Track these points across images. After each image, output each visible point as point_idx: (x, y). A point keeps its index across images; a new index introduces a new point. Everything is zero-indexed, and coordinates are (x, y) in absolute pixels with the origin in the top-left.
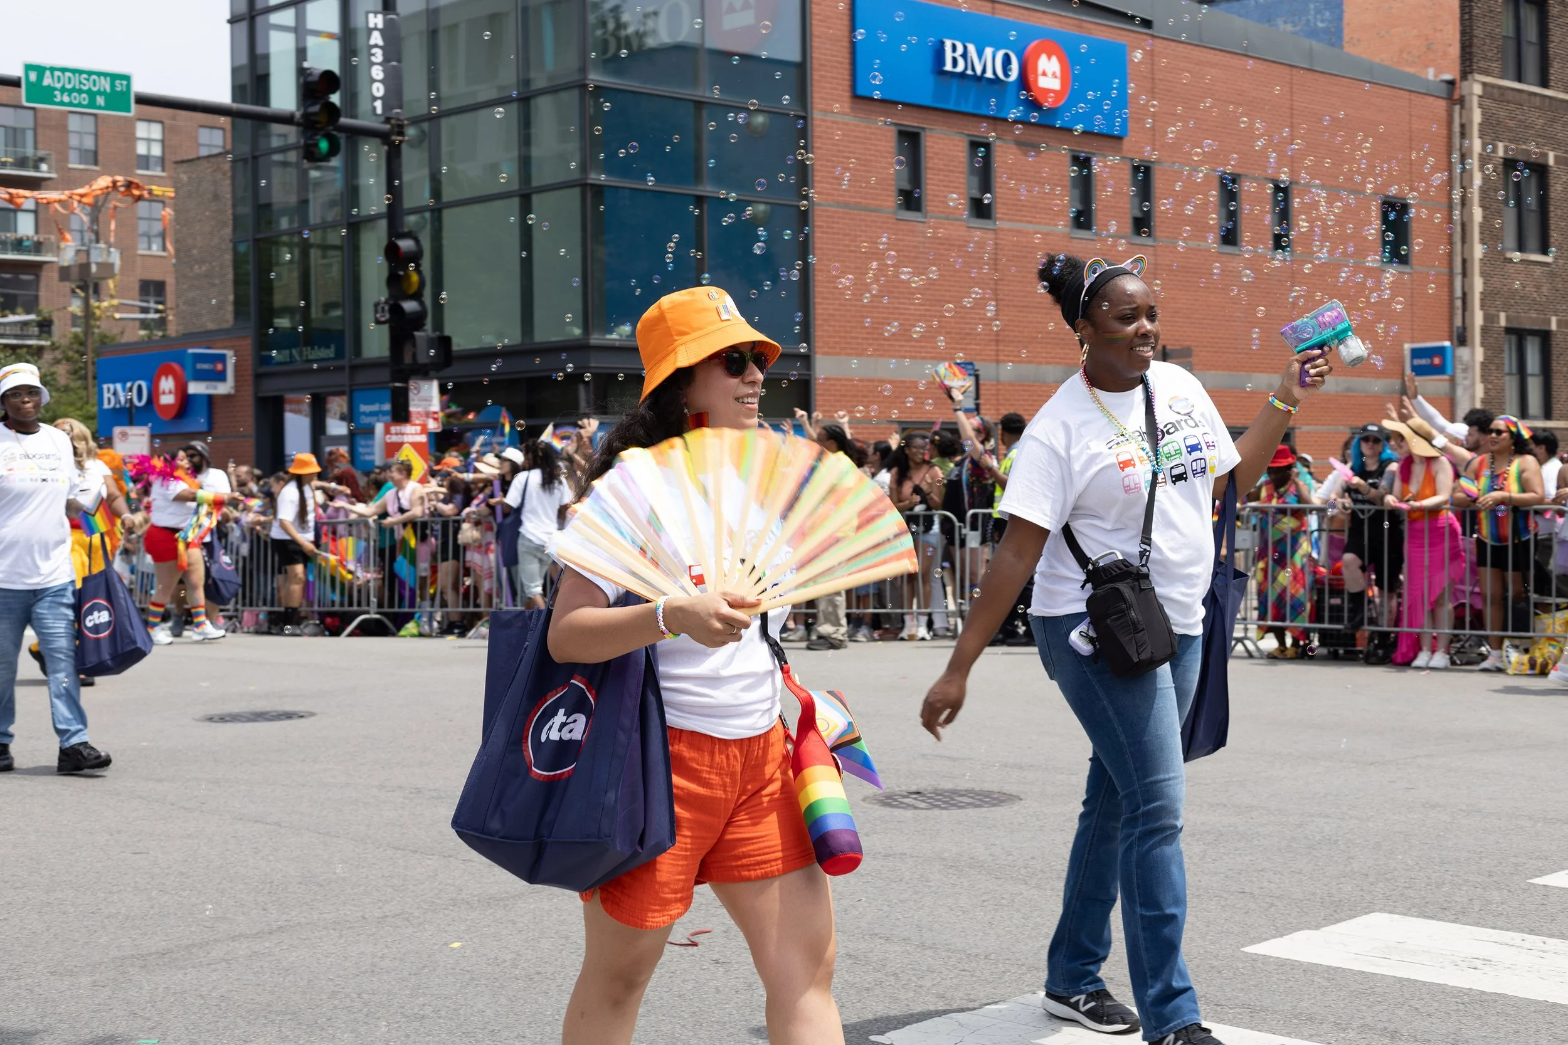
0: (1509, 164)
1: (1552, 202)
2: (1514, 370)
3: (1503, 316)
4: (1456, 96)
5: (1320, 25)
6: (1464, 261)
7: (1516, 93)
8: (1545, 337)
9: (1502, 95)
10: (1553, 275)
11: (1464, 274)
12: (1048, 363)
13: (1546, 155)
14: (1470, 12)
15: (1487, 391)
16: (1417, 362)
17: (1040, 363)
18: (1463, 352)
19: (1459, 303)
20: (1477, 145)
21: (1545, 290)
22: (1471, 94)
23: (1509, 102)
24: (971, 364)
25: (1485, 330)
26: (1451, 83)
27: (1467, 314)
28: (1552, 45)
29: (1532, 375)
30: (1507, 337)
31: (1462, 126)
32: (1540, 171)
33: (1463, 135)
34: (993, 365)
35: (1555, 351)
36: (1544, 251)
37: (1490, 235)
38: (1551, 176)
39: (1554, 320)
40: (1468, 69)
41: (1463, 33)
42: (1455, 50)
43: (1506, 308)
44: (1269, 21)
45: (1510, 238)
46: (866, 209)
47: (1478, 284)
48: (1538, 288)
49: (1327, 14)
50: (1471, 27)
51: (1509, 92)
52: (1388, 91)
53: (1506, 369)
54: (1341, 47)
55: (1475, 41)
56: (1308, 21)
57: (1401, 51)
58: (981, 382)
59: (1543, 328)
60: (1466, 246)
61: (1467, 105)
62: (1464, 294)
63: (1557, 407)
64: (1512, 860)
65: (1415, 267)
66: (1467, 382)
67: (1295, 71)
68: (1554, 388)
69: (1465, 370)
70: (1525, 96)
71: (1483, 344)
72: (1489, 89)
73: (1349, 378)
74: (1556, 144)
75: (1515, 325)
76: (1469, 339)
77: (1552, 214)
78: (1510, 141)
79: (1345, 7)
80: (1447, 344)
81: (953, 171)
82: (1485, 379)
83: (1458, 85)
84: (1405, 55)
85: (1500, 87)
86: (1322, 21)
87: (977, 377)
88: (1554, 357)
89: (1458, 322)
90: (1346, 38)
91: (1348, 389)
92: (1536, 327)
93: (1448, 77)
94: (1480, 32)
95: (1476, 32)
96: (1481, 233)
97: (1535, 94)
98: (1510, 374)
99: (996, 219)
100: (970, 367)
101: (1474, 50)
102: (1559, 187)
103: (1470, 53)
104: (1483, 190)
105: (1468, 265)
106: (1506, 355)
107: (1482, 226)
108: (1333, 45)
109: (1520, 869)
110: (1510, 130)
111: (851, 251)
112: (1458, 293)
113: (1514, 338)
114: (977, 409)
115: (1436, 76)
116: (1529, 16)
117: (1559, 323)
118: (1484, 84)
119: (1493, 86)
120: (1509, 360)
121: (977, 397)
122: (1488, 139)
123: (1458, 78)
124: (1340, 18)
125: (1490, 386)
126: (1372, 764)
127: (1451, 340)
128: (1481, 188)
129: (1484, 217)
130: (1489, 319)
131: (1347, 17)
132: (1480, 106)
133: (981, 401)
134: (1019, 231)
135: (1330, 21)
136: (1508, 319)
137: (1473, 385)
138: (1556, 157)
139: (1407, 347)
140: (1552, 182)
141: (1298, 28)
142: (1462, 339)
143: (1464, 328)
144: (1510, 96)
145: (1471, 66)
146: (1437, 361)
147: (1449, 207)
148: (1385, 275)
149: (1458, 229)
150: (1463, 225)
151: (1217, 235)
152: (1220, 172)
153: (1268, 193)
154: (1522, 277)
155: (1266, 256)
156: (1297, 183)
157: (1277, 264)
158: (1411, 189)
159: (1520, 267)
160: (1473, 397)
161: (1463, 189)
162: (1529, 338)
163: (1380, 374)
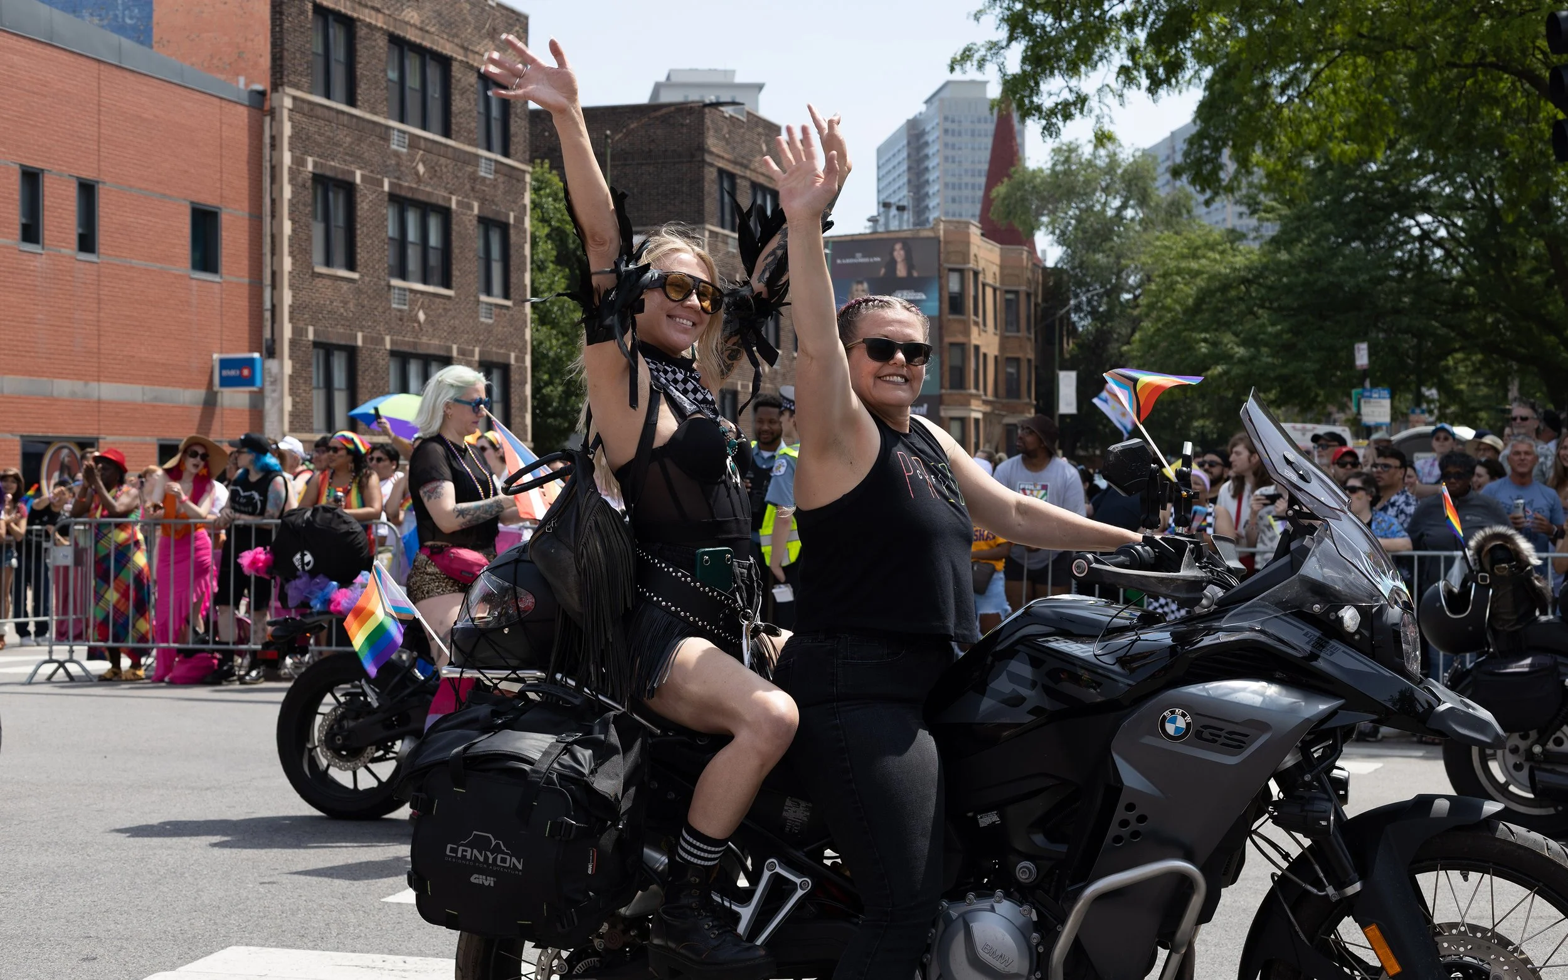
0: (319, 179)
1: (359, 220)
2: (321, 384)
3: (311, 329)
4: (267, 107)
5: (128, 21)
6: (273, 274)
7: (326, 111)
8: (351, 352)
9: (312, 110)
10: (359, 291)
11: (274, 286)
13: (353, 173)
14: (281, 25)
15: (295, 404)
16: (225, 373)
18: (272, 364)
19: (268, 315)
20: (287, 158)
21: (351, 305)
22: (282, 107)
23: (318, 118)
25: (293, 343)
26: (262, 94)
27: (276, 326)
28: (359, 66)
29: (340, 390)
30: (315, 351)
31: (273, 138)
32: (349, 188)
33: (273, 146)
35: (361, 367)
36: (351, 266)
37: (300, 251)
38: (358, 195)
39: (360, 335)
40: (278, 81)
41: (274, 45)
42: (266, 62)
43: (314, 321)
44: (74, 12)
45: (318, 254)
47: (287, 297)
48: (345, 303)
49: (136, 11)
50: (282, 39)
51: (319, 108)
52: (198, 96)
53: (314, 382)
54: (151, 47)
55: (286, 53)
56: (116, 16)
57: (212, 57)
59: (349, 343)
60: (275, 258)
61: (277, 118)
62: (273, 306)
65: (227, 277)
66: (275, 395)
67: (102, 67)
69: (273, 383)
70: (333, 114)
71: (291, 357)
72: (298, 103)
73: (156, 387)
74: (363, 164)
75: (323, 339)
76: (278, 351)
77: (359, 232)
78: (319, 156)
79: (155, 6)
80: (256, 355)
82: (293, 392)
83: (268, 96)
84: (215, 61)
85: (310, 103)
86: (131, 18)
88: (360, 373)
89: (267, 334)
90: (155, 38)
91: (156, 399)
92: (343, 342)
93: (259, 87)
94: (292, 43)
95: (286, 46)
96: (290, 246)
97: (343, 113)
98: (318, 388)
101: (286, 63)
102: (365, 206)
103: (281, 66)
104: (292, 203)
105: (278, 277)
106: (314, 369)
107: (291, 239)
108: (142, 43)
110: (319, 145)
112: (268, 305)
113: (321, 352)
115: (247, 85)
116: (337, 34)
117: (364, 338)
118: (295, 98)
119: (303, 101)
120: (316, 375)
122: (298, 154)
123: (269, 91)
124: (150, 17)
125: (298, 399)
126: (207, 789)
127: (261, 352)
128: (290, 201)
129: (293, 230)
130: (298, 332)
131: (156, 17)
132: (291, 119)
135: (138, 19)
136: (316, 333)
137: (282, 398)
138: (363, 176)
139: (216, 356)
140: (359, 200)
141: (105, 22)
142: (271, 352)
143: (273, 340)
144: (319, 111)
145: (281, 78)
146: (246, 372)
147: (256, 218)
148: (194, 282)
149: (268, 240)
150: (273, 237)
151: (18, 232)
152: (21, 165)
153: (73, 191)
154: (329, 292)
155: (71, 257)
156: (104, 183)
157: (82, 265)
158: (221, 197)
159: (328, 282)
160: (281, 410)
161: (273, 201)
162: (336, 353)
163: (188, 384)
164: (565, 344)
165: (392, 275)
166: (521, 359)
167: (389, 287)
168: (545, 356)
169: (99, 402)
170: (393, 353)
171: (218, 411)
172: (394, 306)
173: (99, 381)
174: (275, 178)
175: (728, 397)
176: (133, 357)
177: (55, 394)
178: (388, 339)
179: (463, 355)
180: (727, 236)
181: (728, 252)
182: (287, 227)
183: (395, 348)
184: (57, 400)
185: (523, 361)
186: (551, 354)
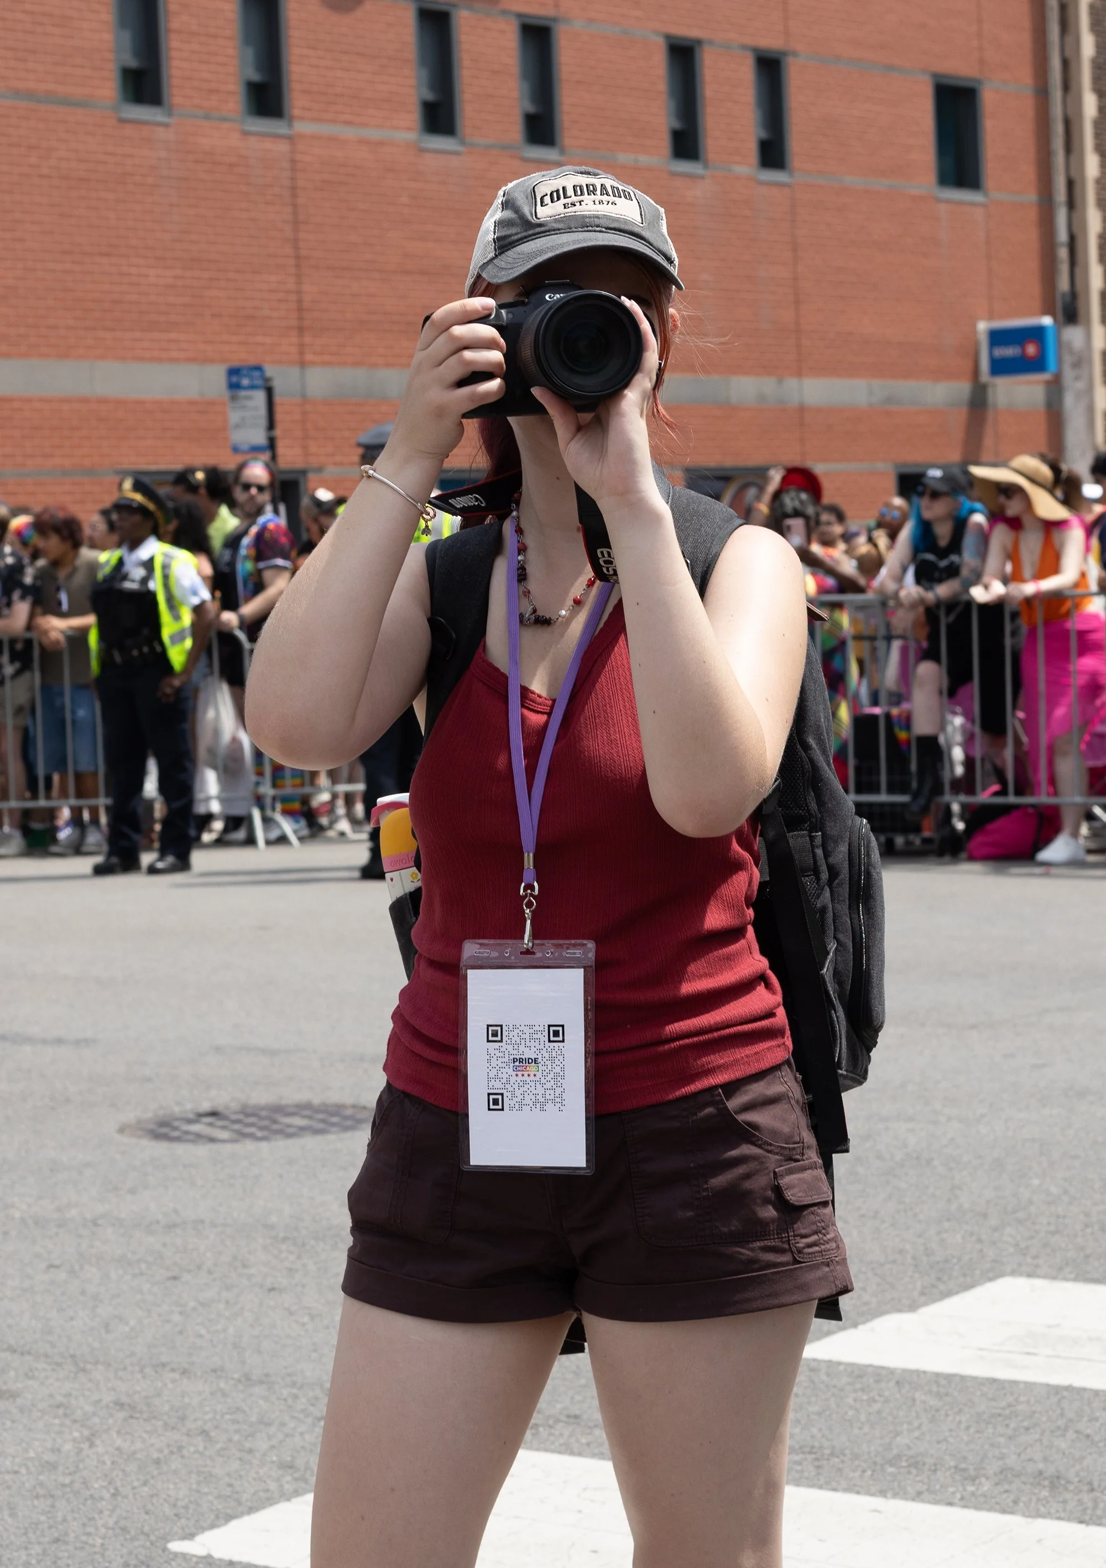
6: (1070, 184)
11: (1071, 204)
12: (388, 365)
16: (998, 353)
17: (375, 365)
18: (1073, 335)
19: (1063, 253)
24: (259, 368)
27: (1078, 271)
34: (295, 372)
46: (67, 102)
47: (1094, 222)
58: (277, 399)
60: (1073, 158)
62: (1071, 238)
65: (992, 194)
66: (1081, 385)
69: (1077, 365)
73: (889, 382)
76: (1081, 312)
80: (1047, 321)
81: (215, 36)
87: (270, 392)
89: (1063, 284)
91: (888, 400)
96: (1097, 135)
99: (291, 120)
100: (257, 374)
104: (1095, 65)
105: (1076, 190)
107: (1097, 124)
111: (41, 176)
112: (1062, 235)
114: (272, 444)
121: (271, 425)
127: (1054, 315)
128: (1092, 60)
129: (1101, 109)
133: (278, 432)
134: (333, 139)
137: (1091, 388)
139: (983, 326)
142: (1070, 314)
143: (1073, 295)
146: (1031, 350)
147: (1042, 93)
148: (943, 208)
149: (1059, 128)
150: (1067, 123)
151: (664, 143)
152: (668, 37)
153: (746, 73)
155: (749, 179)
156: (795, 54)
157: (765, 191)
158: (982, 62)
160: (1090, 409)
161: (1066, 63)
163: (939, 374)
169: (802, 409)
171: (990, 416)
173: (799, 375)
174: (1067, 24)
176: (851, 334)
177: (733, 400)
182: (1090, 105)
184: (735, 409)
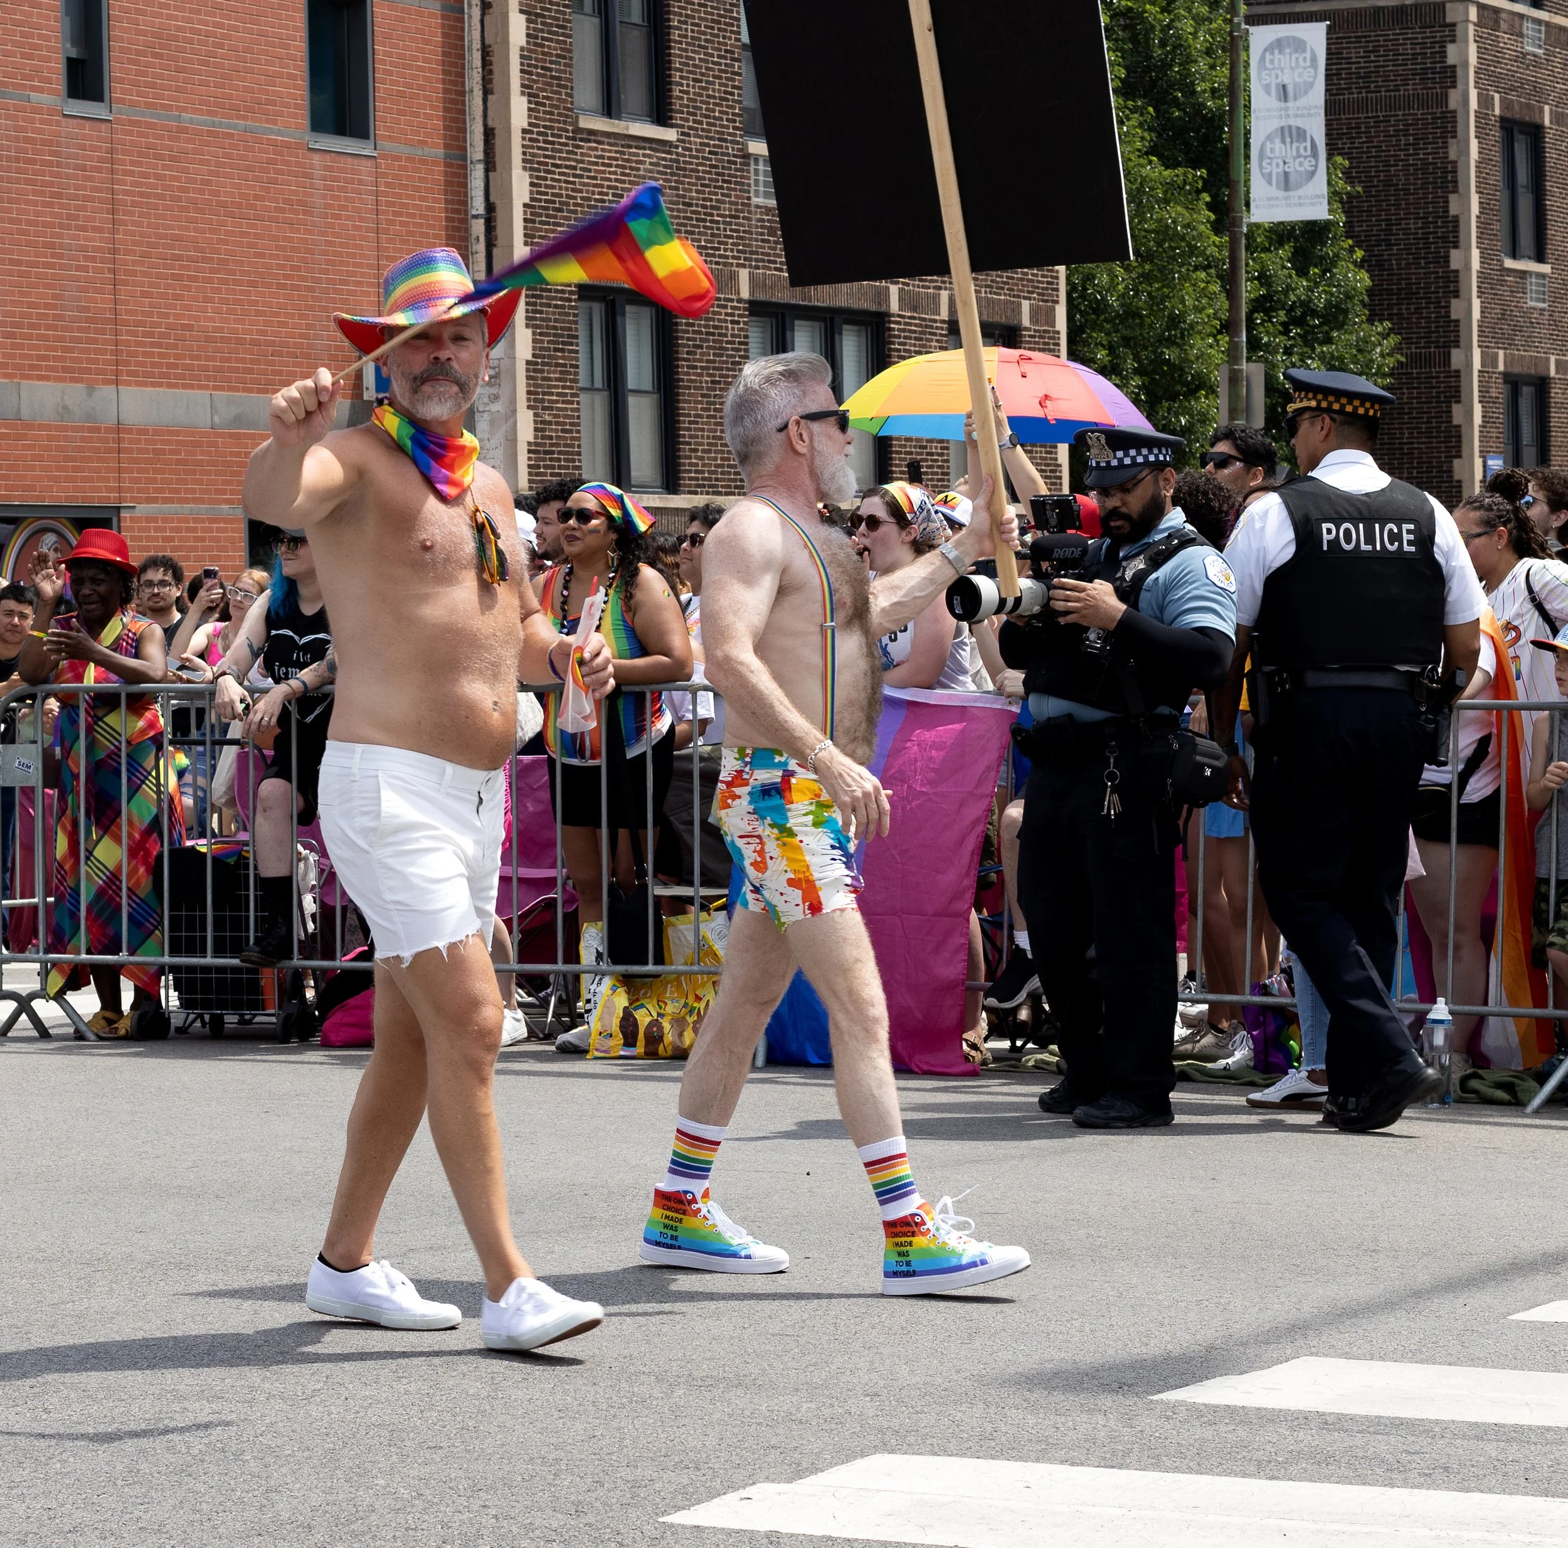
2: (598, 383)
6: (489, 134)
10: (678, 169)
11: (490, 164)
15: (540, 427)
19: (479, 228)
27: (496, 252)
29: (638, 392)
30: (583, 305)
36: (661, 113)
37: (546, 82)
45: (586, 89)
47: (520, 187)
53: (583, 381)
60: (495, 100)
62: (490, 207)
63: (690, 463)
64: (624, 1472)
65: (386, 145)
66: (496, 407)
68: (684, 422)
69: (496, 380)
73: (240, 395)
77: (675, 35)
82: (536, 401)
88: (683, 353)
91: (238, 420)
96: (525, 71)
98: (591, 389)
105: (498, 142)
106: (582, 347)
107: (525, 55)
109: (643, 1493)
112: (478, 205)
113: (597, 309)
120: (587, 361)
129: (531, 36)
137: (512, 411)
147: (449, 12)
148: (316, 159)
149: (475, 60)
150: (486, 51)
154: (613, 173)
155: (52, 112)
157: (73, 127)
159: (609, 150)
160: (512, 440)
162: (629, 309)
164: (1147, 278)
165: (749, 132)
166: (1044, 315)
167: (747, 156)
168: (1099, 307)
169: (119, 429)
170: (756, 308)
172: (755, 200)
173: (117, 383)
175: (1527, 391)
176: (190, 328)
177: (25, 414)
178: (744, 274)
179: (914, 309)
180: (1522, 16)
181: (1525, 55)
182: (518, 29)
183: (761, 296)
184: (29, 426)
185: (1052, 323)
186: (1112, 300)
